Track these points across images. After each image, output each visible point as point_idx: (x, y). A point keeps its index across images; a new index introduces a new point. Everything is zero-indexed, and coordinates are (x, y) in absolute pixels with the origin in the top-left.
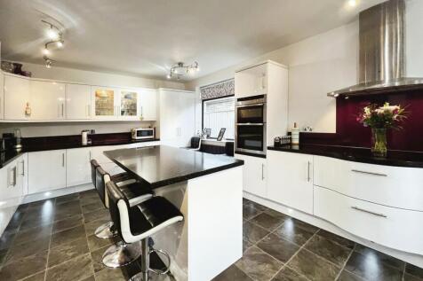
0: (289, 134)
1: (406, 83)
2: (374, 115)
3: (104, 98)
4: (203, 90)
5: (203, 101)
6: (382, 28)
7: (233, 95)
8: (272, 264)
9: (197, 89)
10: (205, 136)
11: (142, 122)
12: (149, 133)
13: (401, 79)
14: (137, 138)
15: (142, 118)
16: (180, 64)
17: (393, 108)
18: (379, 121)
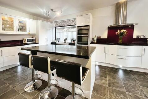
0: (93, 39)
1: (127, 24)
2: (121, 33)
3: (6, 21)
4: (56, 23)
5: (56, 27)
6: (120, 9)
7: (76, 25)
8: (104, 79)
9: (53, 22)
10: (58, 41)
11: (29, 35)
12: (33, 40)
13: (125, 23)
14: (27, 43)
15: (29, 33)
16: (52, 10)
17: (125, 31)
18: (122, 34)
